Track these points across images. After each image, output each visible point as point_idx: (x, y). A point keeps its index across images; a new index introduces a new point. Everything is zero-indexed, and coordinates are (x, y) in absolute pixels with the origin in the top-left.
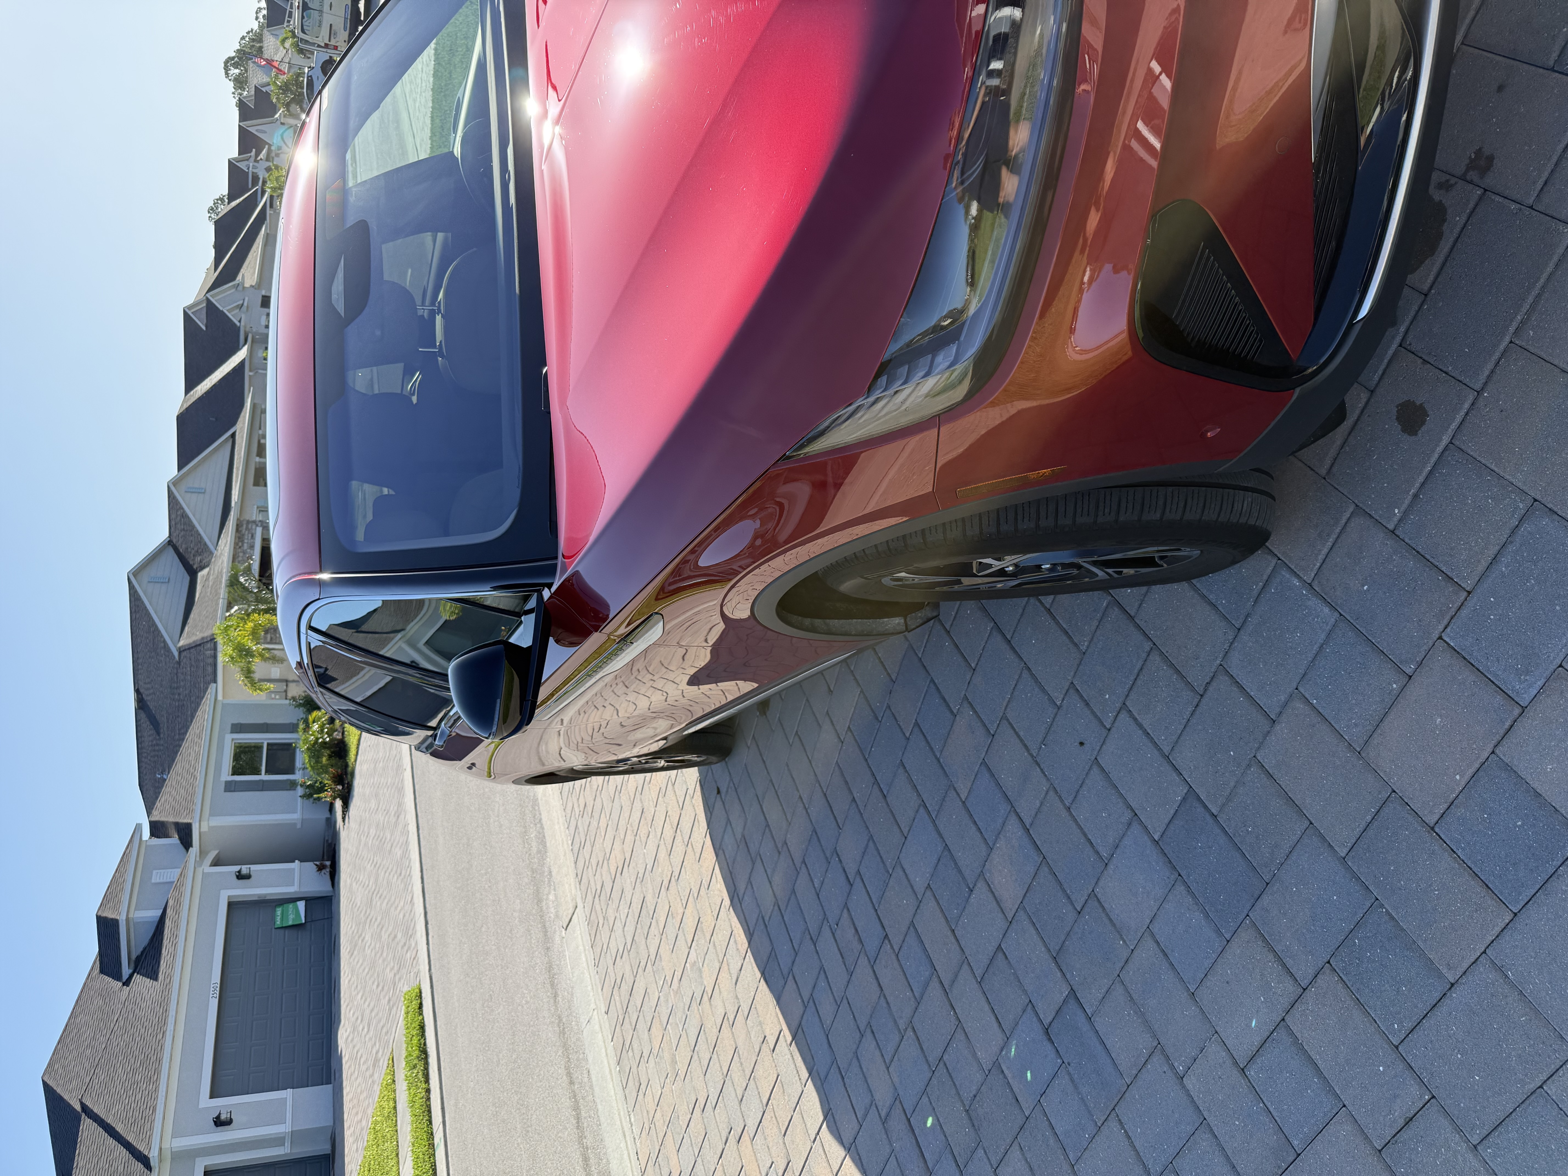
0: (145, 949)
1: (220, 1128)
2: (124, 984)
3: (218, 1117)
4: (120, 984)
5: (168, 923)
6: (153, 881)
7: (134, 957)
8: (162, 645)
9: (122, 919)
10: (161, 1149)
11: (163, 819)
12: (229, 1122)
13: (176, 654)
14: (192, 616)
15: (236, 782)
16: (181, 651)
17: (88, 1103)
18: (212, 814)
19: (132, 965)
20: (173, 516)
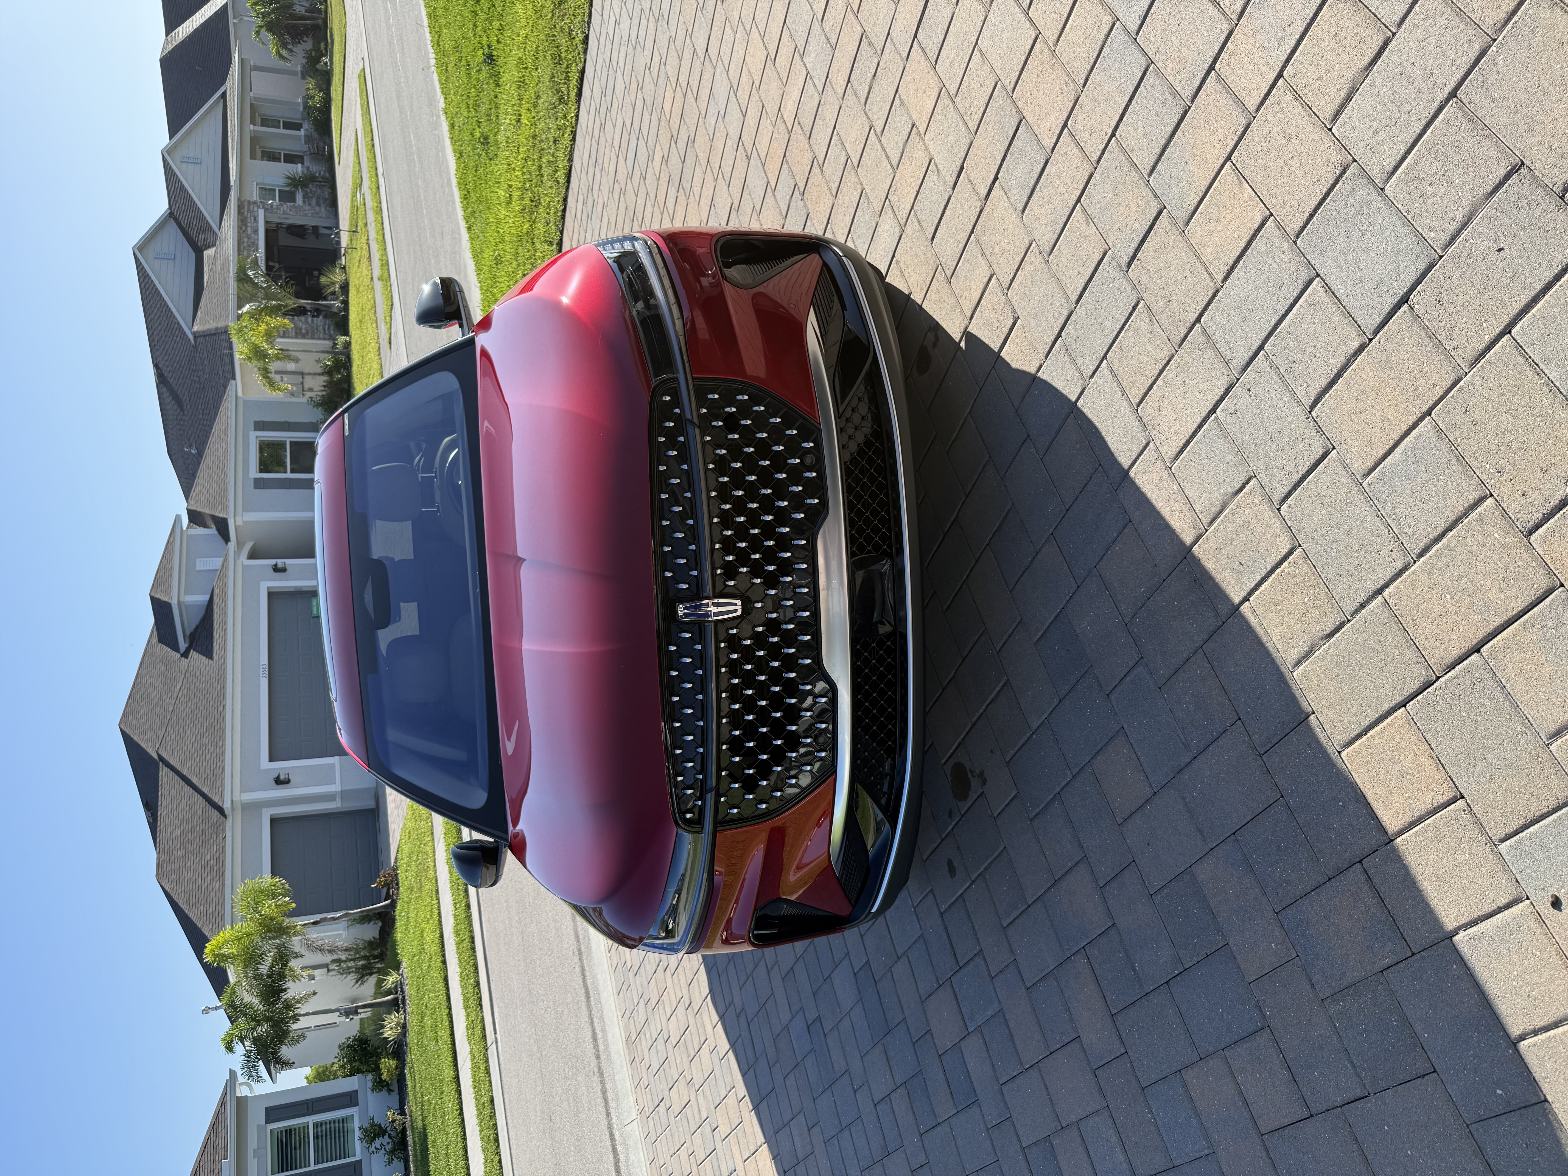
0: (197, 627)
1: (280, 786)
2: (182, 656)
3: (278, 777)
4: (178, 655)
5: (216, 609)
6: (198, 569)
7: (188, 633)
8: (177, 326)
9: (174, 602)
10: (232, 801)
11: (199, 509)
12: (287, 782)
13: (191, 337)
14: (203, 300)
15: (263, 479)
16: (196, 335)
17: (164, 755)
18: (245, 509)
19: (188, 640)
20: (172, 188)
